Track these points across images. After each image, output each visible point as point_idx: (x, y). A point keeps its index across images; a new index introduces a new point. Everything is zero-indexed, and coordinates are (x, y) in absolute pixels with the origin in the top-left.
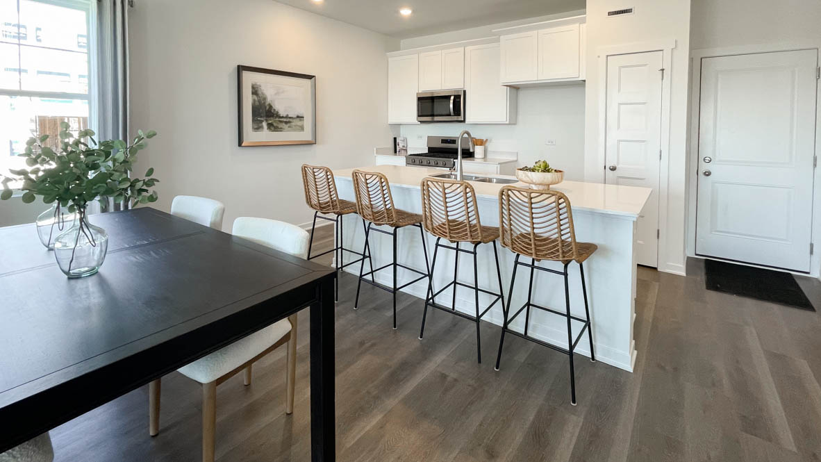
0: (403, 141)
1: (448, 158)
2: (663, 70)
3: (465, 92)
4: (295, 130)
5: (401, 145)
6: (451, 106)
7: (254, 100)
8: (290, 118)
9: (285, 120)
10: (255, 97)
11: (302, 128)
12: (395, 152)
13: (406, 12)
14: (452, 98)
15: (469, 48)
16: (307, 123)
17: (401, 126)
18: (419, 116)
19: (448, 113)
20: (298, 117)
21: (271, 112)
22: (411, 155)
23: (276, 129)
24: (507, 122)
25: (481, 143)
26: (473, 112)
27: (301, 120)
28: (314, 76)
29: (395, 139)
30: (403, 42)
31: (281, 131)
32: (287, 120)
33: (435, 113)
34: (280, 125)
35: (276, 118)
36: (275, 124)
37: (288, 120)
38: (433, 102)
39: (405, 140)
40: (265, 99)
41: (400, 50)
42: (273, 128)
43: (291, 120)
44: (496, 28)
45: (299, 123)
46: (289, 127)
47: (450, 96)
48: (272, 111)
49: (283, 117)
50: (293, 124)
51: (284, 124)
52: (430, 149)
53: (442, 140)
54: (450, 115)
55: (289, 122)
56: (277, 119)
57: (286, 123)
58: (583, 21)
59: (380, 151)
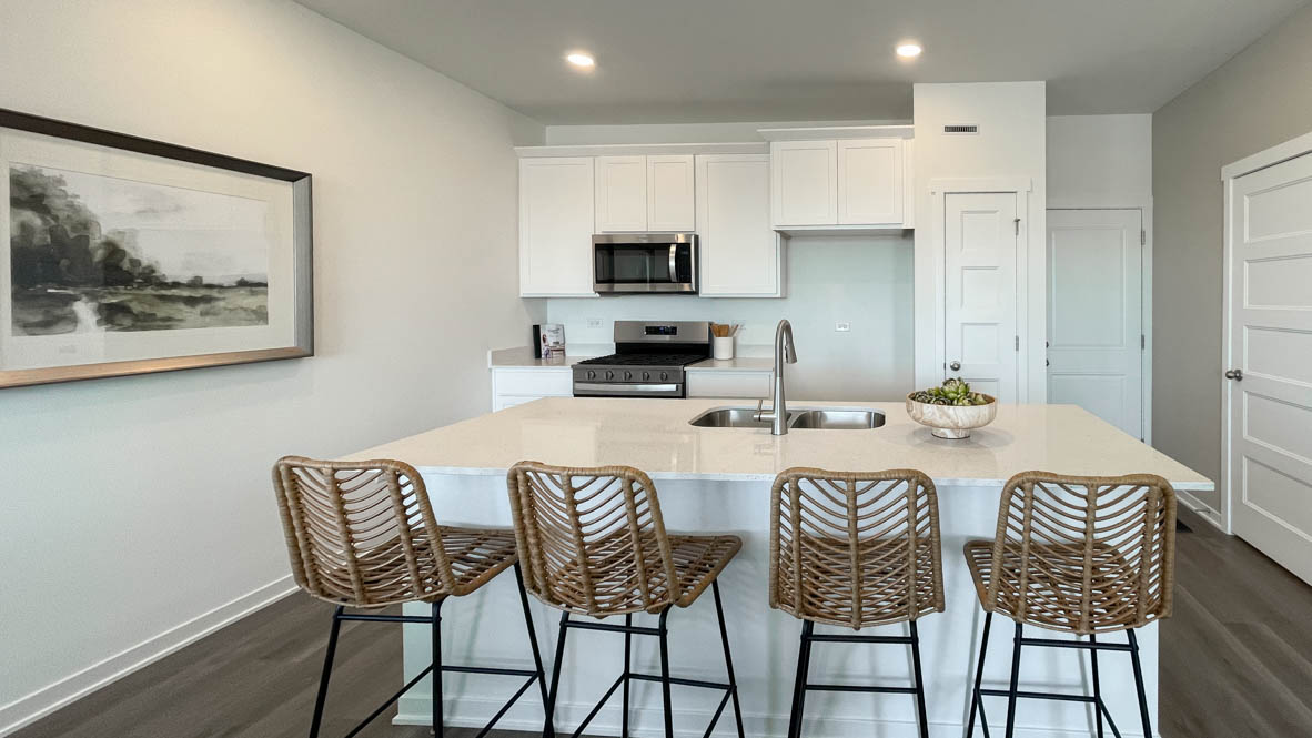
0: (556, 331)
1: (675, 364)
2: (1017, 221)
3: (697, 238)
4: (227, 323)
5: (551, 341)
6: (672, 263)
7: (25, 228)
8: (210, 286)
9: (186, 293)
10: (30, 217)
11: (261, 316)
12: (538, 354)
13: (581, 60)
14: (673, 249)
15: (701, 159)
16: (282, 302)
17: (549, 301)
18: (598, 281)
19: (665, 276)
20: (242, 284)
21: (118, 268)
22: (583, 363)
23: (144, 322)
24: (779, 295)
25: (724, 331)
26: (713, 275)
27: (253, 294)
28: (303, 175)
29: (536, 329)
30: (551, 131)
31: (168, 327)
32: (199, 295)
33: (616, 277)
34: (163, 311)
35: (140, 286)
36: (136, 307)
37: (201, 293)
38: (611, 254)
39: (559, 330)
40: (85, 225)
41: (544, 145)
42: (127, 322)
43: (214, 293)
44: (764, 129)
45: (251, 302)
46: (203, 314)
47: (667, 246)
48: (126, 265)
49: (176, 285)
50: (221, 304)
51: (182, 306)
52: (619, 346)
53: (647, 328)
54: (670, 281)
55: (207, 300)
56: (149, 291)
57: (191, 301)
58: (909, 135)
59: (501, 358)
